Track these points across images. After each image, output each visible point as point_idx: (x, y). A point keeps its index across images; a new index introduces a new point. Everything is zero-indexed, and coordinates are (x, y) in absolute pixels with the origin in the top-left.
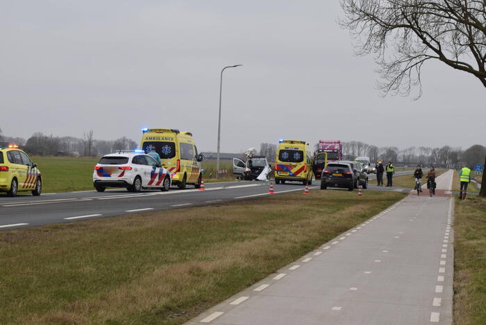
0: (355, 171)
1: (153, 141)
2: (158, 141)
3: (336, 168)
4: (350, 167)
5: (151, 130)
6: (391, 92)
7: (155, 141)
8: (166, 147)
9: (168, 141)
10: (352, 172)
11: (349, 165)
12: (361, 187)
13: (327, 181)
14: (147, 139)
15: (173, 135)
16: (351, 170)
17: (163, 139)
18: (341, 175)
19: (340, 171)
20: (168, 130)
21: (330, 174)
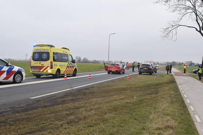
0: (153, 67)
1: (38, 51)
2: (41, 51)
3: (145, 66)
4: (151, 65)
5: (38, 45)
6: (166, 38)
7: (39, 51)
8: (45, 55)
9: (46, 51)
10: (152, 68)
11: (150, 65)
12: (155, 72)
13: (142, 71)
14: (35, 50)
15: (48, 48)
16: (151, 66)
17: (43, 50)
18: (147, 69)
19: (147, 67)
20: (46, 45)
21: (143, 68)
